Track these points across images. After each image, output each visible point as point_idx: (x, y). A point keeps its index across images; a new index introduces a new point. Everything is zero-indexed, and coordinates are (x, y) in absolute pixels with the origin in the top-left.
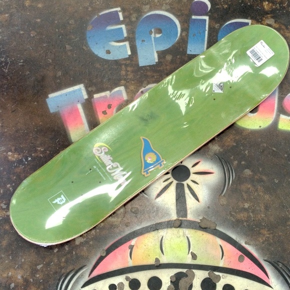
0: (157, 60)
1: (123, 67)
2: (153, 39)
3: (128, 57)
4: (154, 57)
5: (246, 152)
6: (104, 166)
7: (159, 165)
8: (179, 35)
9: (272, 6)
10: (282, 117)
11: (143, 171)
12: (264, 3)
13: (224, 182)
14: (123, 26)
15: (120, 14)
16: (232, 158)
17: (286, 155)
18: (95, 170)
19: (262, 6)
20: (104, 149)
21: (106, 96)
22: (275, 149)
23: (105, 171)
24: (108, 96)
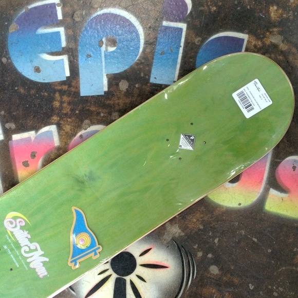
0: (106, 89)
1: (57, 95)
2: (103, 54)
3: (65, 79)
4: (102, 83)
5: (216, 241)
6: (19, 247)
7: (93, 253)
8: (141, 50)
9: (282, 14)
10: (273, 192)
11: (70, 260)
12: (271, 8)
13: (180, 281)
14: (61, 30)
15: (59, 10)
16: (196, 247)
17: (269, 251)
18: (5, 252)
19: (268, 12)
20: (20, 222)
21: (30, 138)
22: (255, 240)
23: (18, 254)
24: (33, 139)
